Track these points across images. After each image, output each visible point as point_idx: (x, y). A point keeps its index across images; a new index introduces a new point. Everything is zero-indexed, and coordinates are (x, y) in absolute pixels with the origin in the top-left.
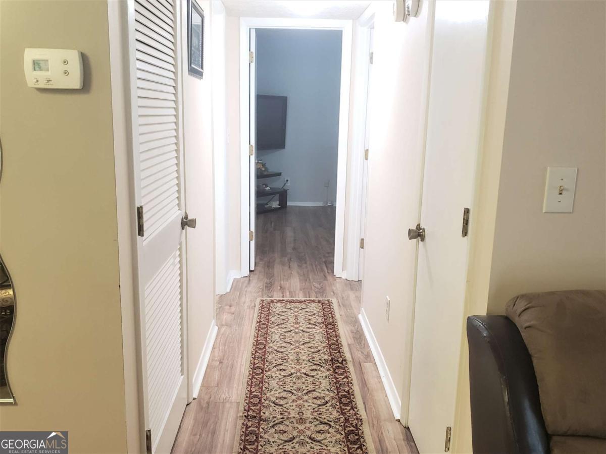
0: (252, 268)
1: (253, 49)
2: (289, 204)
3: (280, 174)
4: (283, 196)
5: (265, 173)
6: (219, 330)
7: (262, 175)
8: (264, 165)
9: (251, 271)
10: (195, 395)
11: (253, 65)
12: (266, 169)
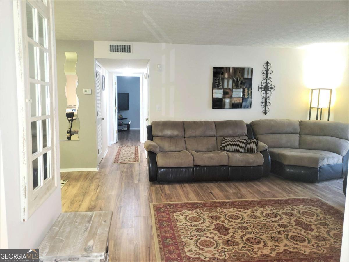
0: (117, 141)
1: (116, 81)
2: (130, 129)
3: (127, 119)
4: (128, 126)
5: (122, 118)
6: (108, 151)
7: (120, 119)
8: (121, 115)
9: (117, 142)
10: (104, 157)
11: (116, 86)
12: (122, 117)
